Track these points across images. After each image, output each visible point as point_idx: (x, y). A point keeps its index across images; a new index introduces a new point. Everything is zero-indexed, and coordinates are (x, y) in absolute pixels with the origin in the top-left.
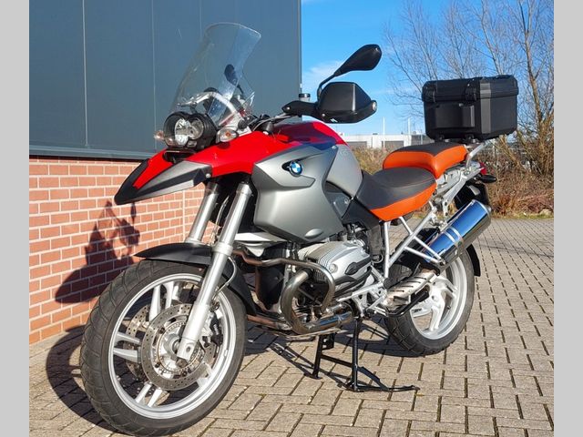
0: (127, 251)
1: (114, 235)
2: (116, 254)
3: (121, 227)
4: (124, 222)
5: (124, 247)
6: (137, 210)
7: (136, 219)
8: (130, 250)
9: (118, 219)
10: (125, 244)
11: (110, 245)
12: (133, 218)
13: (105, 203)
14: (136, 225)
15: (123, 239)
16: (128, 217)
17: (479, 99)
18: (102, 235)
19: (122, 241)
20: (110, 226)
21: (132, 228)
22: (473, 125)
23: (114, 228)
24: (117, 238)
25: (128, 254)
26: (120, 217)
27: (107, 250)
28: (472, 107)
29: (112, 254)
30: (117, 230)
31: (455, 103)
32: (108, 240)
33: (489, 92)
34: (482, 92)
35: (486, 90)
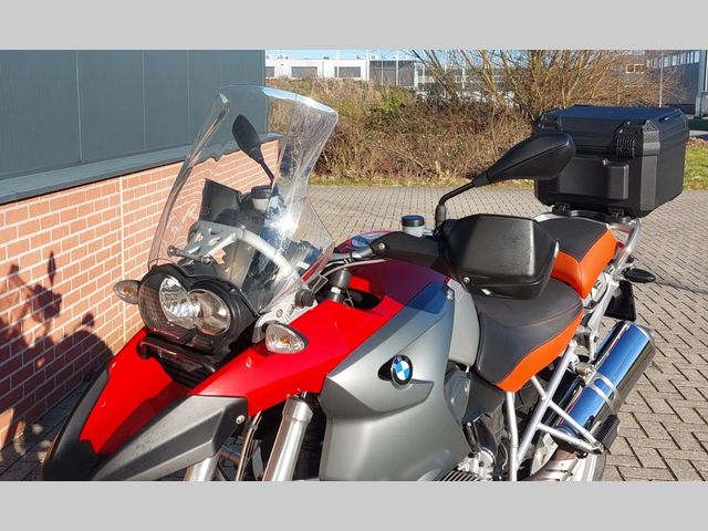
0: (43, 329)
1: (24, 312)
2: (27, 340)
3: (34, 297)
4: (38, 288)
5: (40, 325)
6: (57, 264)
7: (56, 278)
8: (48, 326)
9: (29, 288)
10: (40, 321)
11: (16, 332)
12: (52, 278)
13: (8, 269)
14: (55, 288)
15: (38, 314)
16: (43, 279)
17: (640, 154)
18: (5, 320)
19: (36, 318)
20: (17, 301)
21: (51, 292)
22: (625, 195)
23: (22, 303)
24: (28, 316)
25: (45, 334)
26: (32, 283)
27: (13, 340)
28: (626, 168)
29: (22, 342)
30: (28, 304)
31: (596, 159)
32: (14, 324)
33: (656, 145)
34: (647, 146)
35: (651, 143)
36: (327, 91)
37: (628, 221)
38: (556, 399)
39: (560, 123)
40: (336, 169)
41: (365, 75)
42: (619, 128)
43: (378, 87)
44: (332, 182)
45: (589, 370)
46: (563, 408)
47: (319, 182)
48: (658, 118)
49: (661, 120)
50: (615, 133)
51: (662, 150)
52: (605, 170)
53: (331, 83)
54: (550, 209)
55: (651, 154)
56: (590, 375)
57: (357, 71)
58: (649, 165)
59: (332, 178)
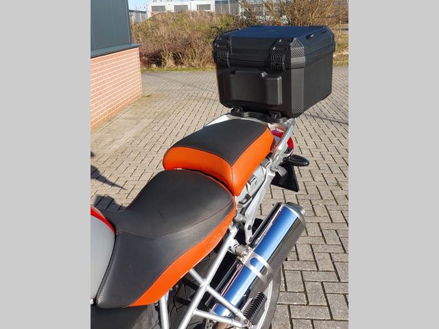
17: (289, 68)
22: (280, 102)
28: (279, 79)
33: (302, 60)
34: (294, 60)
35: (298, 57)
36: (191, 18)
37: (285, 121)
38: (213, 284)
39: (230, 42)
40: (186, 62)
41: (213, 9)
42: (273, 45)
43: (219, 15)
44: (184, 69)
45: (245, 252)
46: (219, 292)
47: (177, 70)
48: (305, 36)
49: (308, 37)
50: (270, 50)
51: (308, 63)
52: (263, 81)
53: (193, 14)
54: (230, 110)
55: (299, 67)
56: (247, 256)
57: (208, 6)
58: (297, 76)
59: (184, 67)
